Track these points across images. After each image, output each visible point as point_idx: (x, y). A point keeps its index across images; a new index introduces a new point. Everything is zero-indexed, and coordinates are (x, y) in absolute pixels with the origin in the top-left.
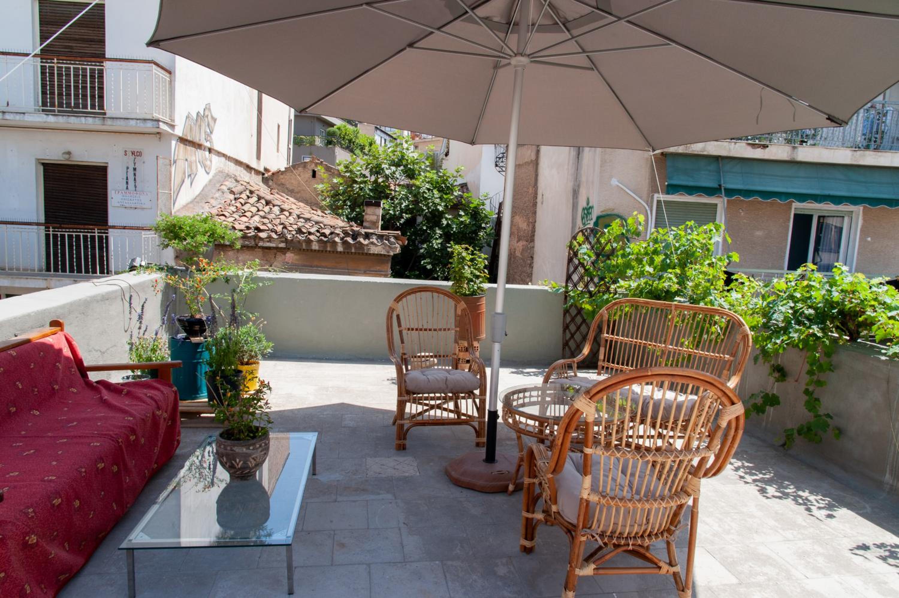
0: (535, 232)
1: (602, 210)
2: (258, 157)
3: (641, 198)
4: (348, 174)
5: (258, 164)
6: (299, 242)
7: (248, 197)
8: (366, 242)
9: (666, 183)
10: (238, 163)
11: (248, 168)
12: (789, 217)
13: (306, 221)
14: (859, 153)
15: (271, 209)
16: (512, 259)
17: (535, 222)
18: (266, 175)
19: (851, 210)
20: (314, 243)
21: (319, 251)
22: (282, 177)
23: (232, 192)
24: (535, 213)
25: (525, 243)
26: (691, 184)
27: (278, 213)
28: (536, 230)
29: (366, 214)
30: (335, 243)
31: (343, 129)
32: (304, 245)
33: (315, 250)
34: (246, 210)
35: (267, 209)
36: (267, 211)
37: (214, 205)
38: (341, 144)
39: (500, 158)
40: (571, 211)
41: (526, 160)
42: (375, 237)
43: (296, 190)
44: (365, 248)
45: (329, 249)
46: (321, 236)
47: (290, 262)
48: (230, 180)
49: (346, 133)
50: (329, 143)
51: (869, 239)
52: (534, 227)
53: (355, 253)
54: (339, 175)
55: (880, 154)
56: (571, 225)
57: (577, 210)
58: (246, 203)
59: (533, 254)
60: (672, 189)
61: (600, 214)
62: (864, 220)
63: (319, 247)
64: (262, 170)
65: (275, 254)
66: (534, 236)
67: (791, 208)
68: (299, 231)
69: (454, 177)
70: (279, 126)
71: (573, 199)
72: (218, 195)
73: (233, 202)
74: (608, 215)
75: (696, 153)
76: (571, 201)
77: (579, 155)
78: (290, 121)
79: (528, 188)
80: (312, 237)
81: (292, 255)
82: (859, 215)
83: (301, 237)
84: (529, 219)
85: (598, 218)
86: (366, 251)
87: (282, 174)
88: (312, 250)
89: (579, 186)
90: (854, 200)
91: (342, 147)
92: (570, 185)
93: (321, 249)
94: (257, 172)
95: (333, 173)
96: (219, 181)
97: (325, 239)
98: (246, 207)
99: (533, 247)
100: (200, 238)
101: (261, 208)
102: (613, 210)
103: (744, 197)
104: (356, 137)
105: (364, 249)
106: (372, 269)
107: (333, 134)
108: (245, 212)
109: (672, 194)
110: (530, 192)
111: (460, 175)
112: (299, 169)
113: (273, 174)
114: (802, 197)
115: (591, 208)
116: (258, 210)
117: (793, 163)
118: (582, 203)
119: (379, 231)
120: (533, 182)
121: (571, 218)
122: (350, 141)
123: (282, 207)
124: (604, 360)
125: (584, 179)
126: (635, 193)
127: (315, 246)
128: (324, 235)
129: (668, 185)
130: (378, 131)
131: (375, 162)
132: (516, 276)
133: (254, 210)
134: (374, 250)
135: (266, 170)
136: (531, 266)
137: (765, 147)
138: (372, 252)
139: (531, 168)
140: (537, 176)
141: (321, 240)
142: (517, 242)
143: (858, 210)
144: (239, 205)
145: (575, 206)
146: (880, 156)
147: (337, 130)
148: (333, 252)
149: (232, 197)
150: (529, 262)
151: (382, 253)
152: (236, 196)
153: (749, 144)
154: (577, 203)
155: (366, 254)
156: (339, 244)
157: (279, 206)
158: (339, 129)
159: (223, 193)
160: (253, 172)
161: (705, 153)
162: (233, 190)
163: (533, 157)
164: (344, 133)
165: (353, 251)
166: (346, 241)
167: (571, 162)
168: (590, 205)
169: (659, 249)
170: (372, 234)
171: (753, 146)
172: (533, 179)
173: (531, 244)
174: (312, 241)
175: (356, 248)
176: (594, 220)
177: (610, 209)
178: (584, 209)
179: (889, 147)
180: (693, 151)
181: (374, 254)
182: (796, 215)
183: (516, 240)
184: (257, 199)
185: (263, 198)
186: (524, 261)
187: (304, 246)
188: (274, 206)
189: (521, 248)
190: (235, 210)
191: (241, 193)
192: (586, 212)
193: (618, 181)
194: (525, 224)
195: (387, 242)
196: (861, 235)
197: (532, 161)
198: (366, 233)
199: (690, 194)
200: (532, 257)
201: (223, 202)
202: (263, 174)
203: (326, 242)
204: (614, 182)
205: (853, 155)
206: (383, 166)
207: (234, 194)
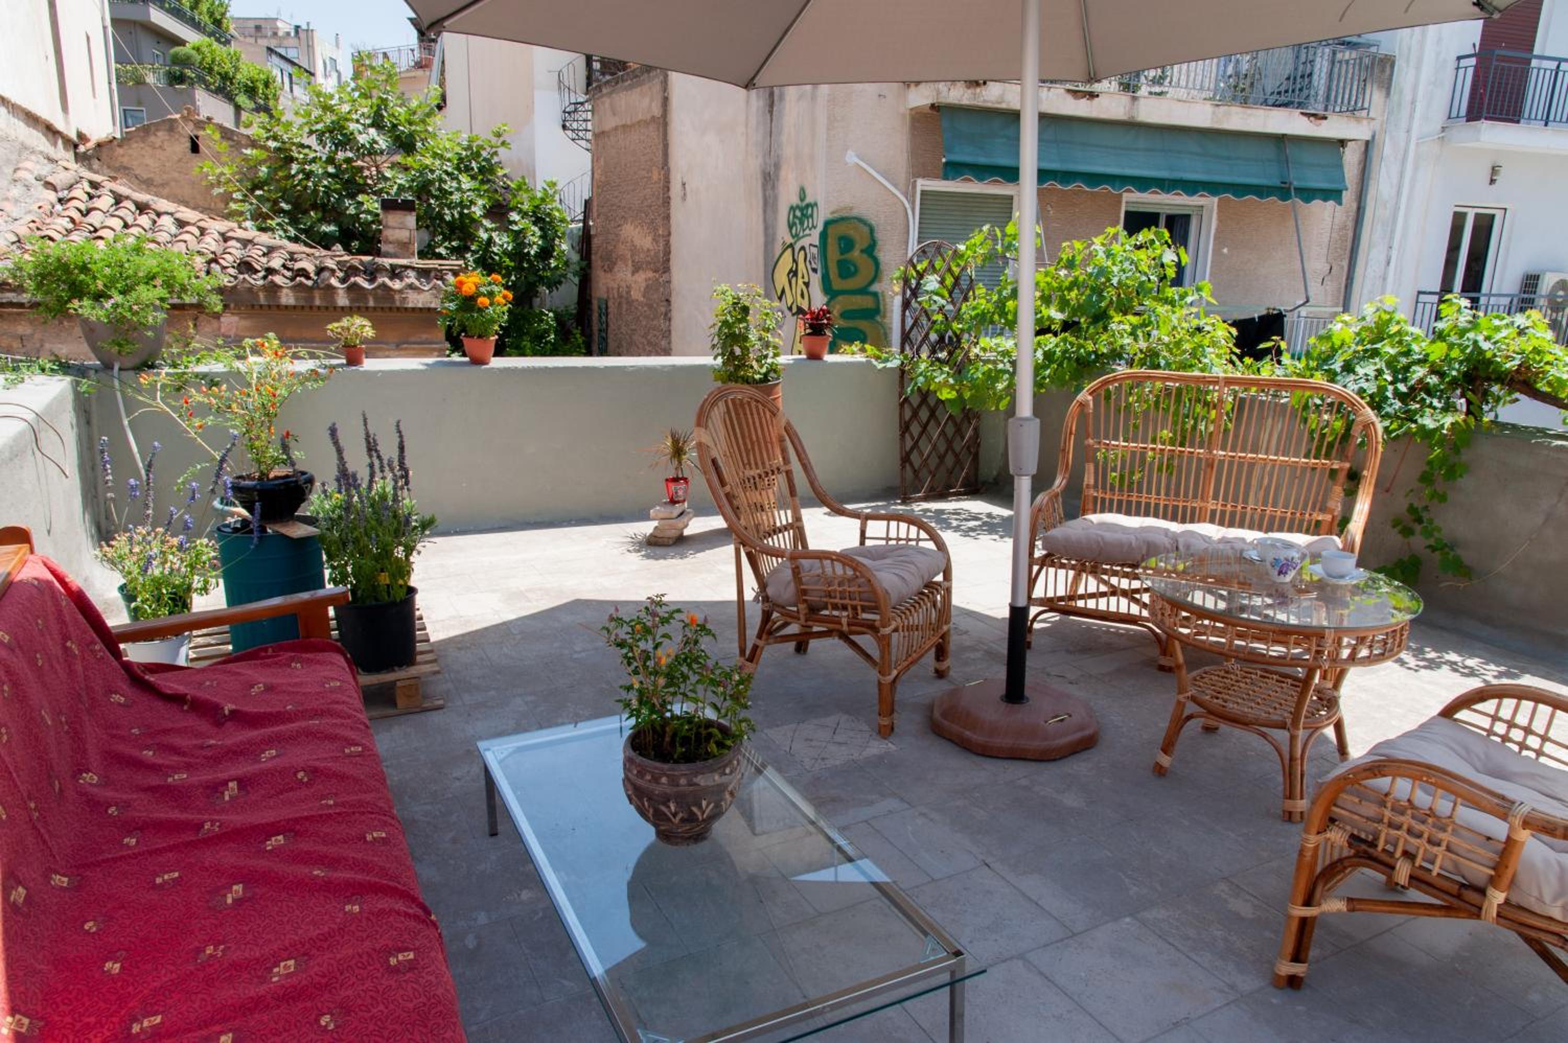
0: (669, 253)
1: (832, 209)
2: (65, 107)
3: (895, 186)
4: (272, 144)
5: (67, 122)
6: (251, 290)
7: (91, 197)
8: (397, 285)
9: (944, 160)
10: (32, 119)
11: (50, 131)
12: (1119, 217)
13: (245, 247)
14: (1222, 109)
15: (155, 222)
16: (625, 306)
17: (669, 234)
18: (82, 149)
19: (1200, 203)
20: (285, 291)
21: (295, 307)
22: (120, 151)
23: (49, 185)
24: (667, 217)
25: (650, 274)
26: (982, 160)
27: (174, 230)
28: (672, 248)
29: (386, 227)
30: (331, 288)
31: (205, 49)
32: (262, 295)
33: (286, 307)
34: (98, 225)
35: (144, 220)
36: (147, 227)
37: (15, 215)
38: (205, 82)
39: (569, 113)
40: (761, 211)
41: (640, 117)
42: (412, 274)
43: (158, 180)
44: (397, 297)
45: (317, 302)
46: (298, 275)
47: (232, 333)
48: (33, 157)
49: (213, 61)
50: (176, 79)
51: (1225, 250)
52: (667, 244)
53: (375, 309)
54: (254, 144)
55: (1249, 111)
56: (761, 240)
57: (775, 211)
58: (89, 211)
59: (670, 294)
60: (954, 169)
61: (830, 217)
62: (1220, 220)
63: (297, 299)
64: (73, 136)
65: (196, 319)
66: (668, 260)
67: (1120, 202)
68: (245, 266)
69: (492, 147)
70: (88, 38)
71: (764, 190)
72: (16, 191)
73: (59, 207)
74: (843, 219)
75: (989, 105)
76: (760, 195)
77: (772, 105)
78: (105, 28)
79: (649, 171)
80: (278, 279)
81: (236, 318)
82: (1212, 212)
83: (257, 281)
84: (656, 229)
85: (827, 224)
86: (398, 304)
87: (120, 146)
88: (278, 307)
89: (777, 166)
90: (1213, 188)
91: (207, 89)
92: (755, 165)
93: (302, 303)
94: (67, 142)
95: (239, 143)
96: (8, 161)
97: (310, 283)
98: (95, 218)
99: (669, 282)
100: (146, 294)
101: (130, 220)
102: (851, 209)
103: (1061, 183)
104: (237, 69)
105: (392, 299)
106: (412, 339)
107: (185, 62)
108: (96, 230)
109: (953, 179)
110: (655, 177)
111: (503, 143)
112: (160, 134)
113: (99, 145)
114: (1143, 183)
115: (813, 205)
116: (126, 226)
117: (1131, 126)
118: (788, 197)
119: (416, 262)
120: (659, 158)
121: (761, 227)
122: (225, 77)
123: (178, 215)
124: (1096, 486)
125: (788, 151)
126: (887, 179)
127: (287, 298)
128: (303, 273)
129: (947, 164)
130: (274, 56)
131: (329, 118)
132: (635, 337)
133: (117, 223)
134: (416, 300)
135: (82, 137)
136: (667, 317)
137: (1092, 95)
138: (410, 305)
139: (653, 132)
140: (666, 147)
141: (301, 284)
142: (633, 274)
143: (1211, 202)
144: (76, 216)
145: (769, 204)
146: (1250, 115)
147: (194, 53)
148: (327, 308)
149: (52, 196)
150: (663, 309)
151: (433, 306)
152: (61, 195)
153: (1069, 91)
154: (776, 198)
155: (398, 309)
156: (341, 292)
157: (171, 214)
158: (198, 49)
159: (28, 187)
160: (60, 142)
161: (1004, 106)
162: (50, 179)
163: (657, 111)
164: (209, 60)
165: (371, 303)
166: (355, 284)
167: (753, 121)
168: (807, 201)
169: (1081, 279)
170: (407, 267)
171: (1075, 93)
172: (660, 153)
173: (665, 277)
174: (281, 287)
175: (376, 299)
176: (820, 228)
177: (845, 208)
178: (792, 209)
179: (1261, 100)
180: (985, 101)
181: (414, 309)
182: (1128, 213)
183: (630, 268)
184: (112, 201)
185: (127, 198)
186: (650, 307)
187: (262, 299)
188: (159, 215)
189: (644, 285)
190: (71, 226)
191: (70, 187)
192: (798, 213)
193: (858, 156)
194: (649, 239)
195: (440, 283)
196: (1214, 245)
197: (653, 117)
198: (391, 265)
199: (981, 180)
200: (668, 301)
201: (35, 207)
202: (76, 146)
203: (311, 289)
204: (851, 158)
205: (1214, 113)
206: (353, 126)
207: (55, 190)
